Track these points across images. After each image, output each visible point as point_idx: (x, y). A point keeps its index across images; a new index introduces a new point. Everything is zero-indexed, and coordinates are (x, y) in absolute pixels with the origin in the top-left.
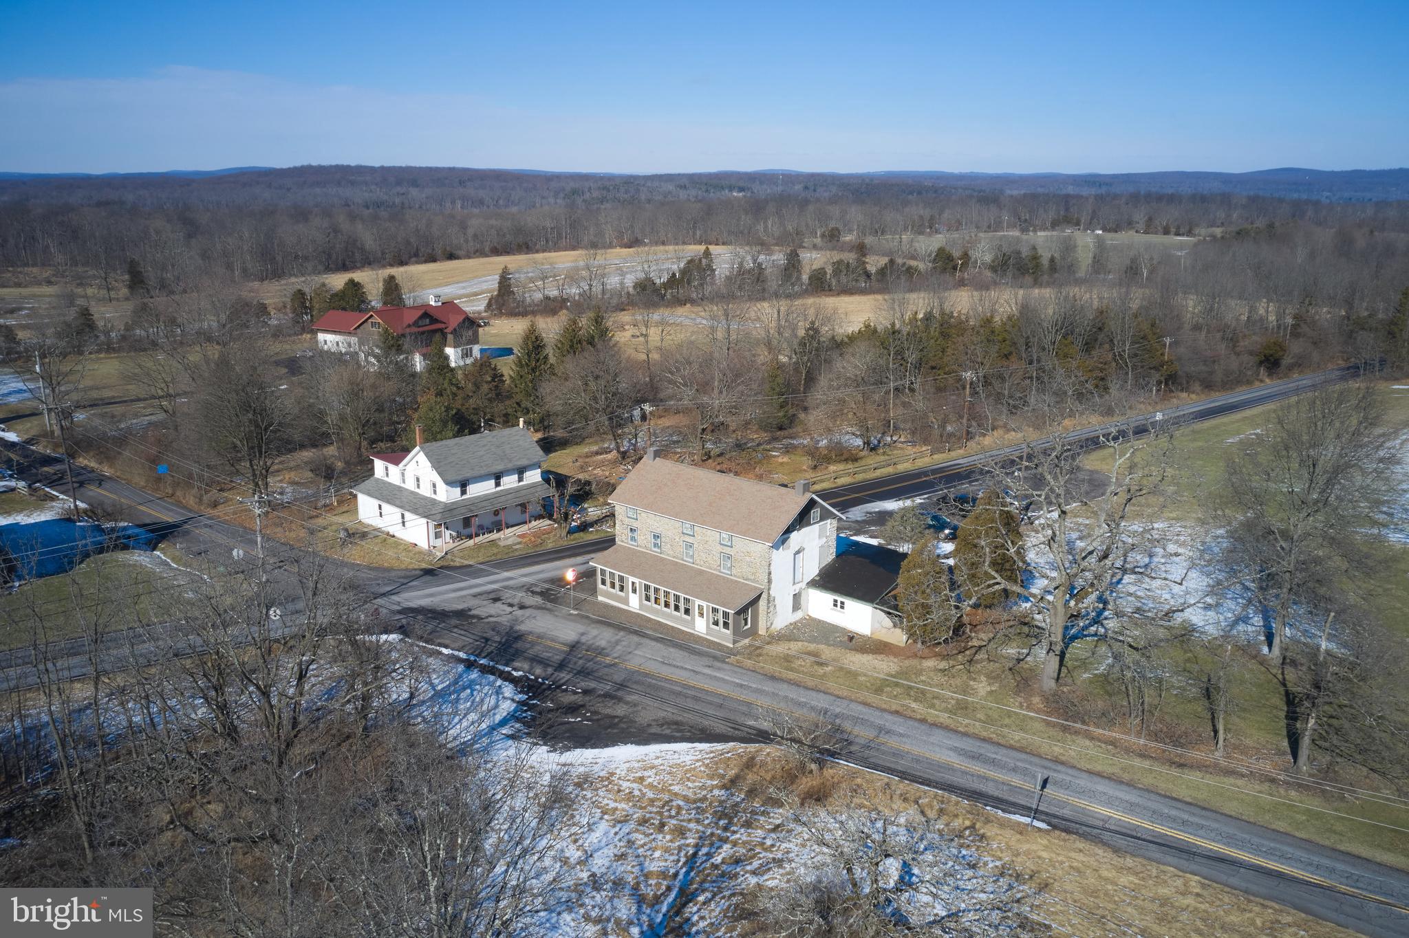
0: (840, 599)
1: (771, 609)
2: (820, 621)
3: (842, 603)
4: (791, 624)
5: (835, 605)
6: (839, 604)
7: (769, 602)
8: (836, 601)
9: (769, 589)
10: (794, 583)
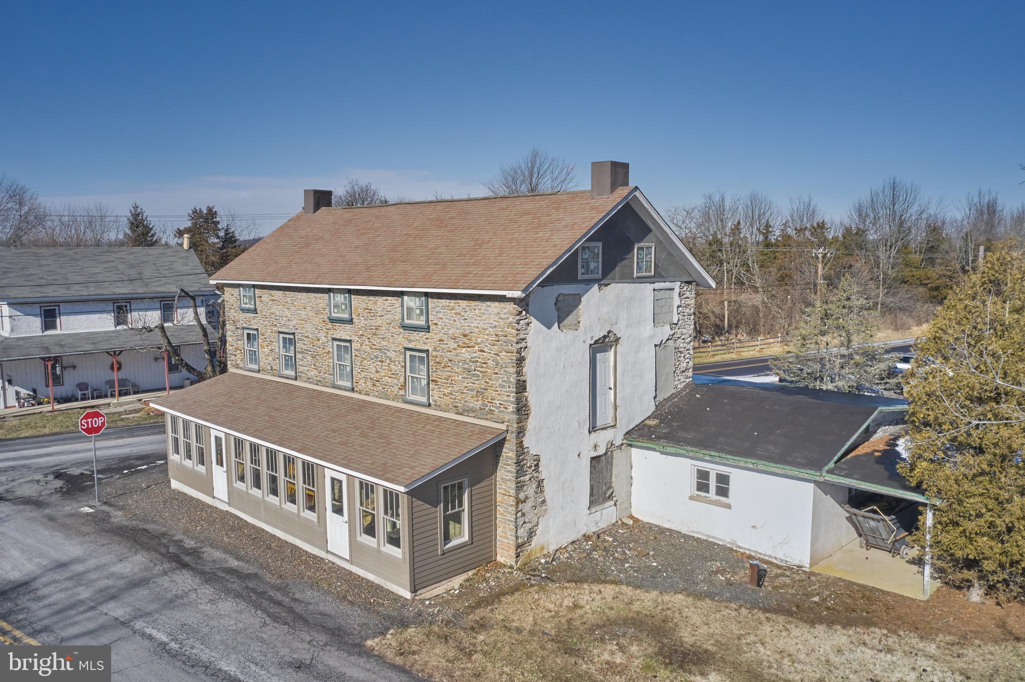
0: (714, 469)
1: (530, 490)
2: (662, 530)
3: (723, 479)
4: (587, 537)
5: (703, 487)
6: (713, 483)
7: (520, 470)
8: (703, 475)
9: (521, 432)
10: (593, 429)
